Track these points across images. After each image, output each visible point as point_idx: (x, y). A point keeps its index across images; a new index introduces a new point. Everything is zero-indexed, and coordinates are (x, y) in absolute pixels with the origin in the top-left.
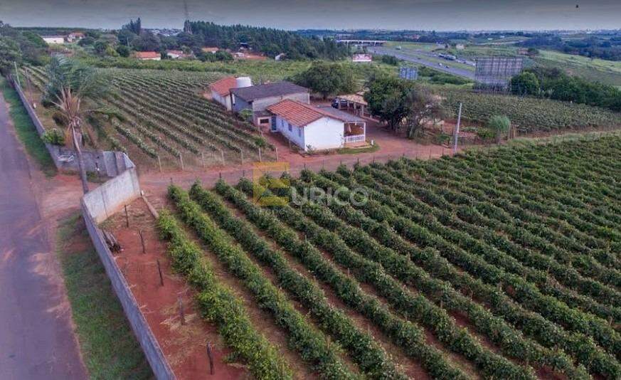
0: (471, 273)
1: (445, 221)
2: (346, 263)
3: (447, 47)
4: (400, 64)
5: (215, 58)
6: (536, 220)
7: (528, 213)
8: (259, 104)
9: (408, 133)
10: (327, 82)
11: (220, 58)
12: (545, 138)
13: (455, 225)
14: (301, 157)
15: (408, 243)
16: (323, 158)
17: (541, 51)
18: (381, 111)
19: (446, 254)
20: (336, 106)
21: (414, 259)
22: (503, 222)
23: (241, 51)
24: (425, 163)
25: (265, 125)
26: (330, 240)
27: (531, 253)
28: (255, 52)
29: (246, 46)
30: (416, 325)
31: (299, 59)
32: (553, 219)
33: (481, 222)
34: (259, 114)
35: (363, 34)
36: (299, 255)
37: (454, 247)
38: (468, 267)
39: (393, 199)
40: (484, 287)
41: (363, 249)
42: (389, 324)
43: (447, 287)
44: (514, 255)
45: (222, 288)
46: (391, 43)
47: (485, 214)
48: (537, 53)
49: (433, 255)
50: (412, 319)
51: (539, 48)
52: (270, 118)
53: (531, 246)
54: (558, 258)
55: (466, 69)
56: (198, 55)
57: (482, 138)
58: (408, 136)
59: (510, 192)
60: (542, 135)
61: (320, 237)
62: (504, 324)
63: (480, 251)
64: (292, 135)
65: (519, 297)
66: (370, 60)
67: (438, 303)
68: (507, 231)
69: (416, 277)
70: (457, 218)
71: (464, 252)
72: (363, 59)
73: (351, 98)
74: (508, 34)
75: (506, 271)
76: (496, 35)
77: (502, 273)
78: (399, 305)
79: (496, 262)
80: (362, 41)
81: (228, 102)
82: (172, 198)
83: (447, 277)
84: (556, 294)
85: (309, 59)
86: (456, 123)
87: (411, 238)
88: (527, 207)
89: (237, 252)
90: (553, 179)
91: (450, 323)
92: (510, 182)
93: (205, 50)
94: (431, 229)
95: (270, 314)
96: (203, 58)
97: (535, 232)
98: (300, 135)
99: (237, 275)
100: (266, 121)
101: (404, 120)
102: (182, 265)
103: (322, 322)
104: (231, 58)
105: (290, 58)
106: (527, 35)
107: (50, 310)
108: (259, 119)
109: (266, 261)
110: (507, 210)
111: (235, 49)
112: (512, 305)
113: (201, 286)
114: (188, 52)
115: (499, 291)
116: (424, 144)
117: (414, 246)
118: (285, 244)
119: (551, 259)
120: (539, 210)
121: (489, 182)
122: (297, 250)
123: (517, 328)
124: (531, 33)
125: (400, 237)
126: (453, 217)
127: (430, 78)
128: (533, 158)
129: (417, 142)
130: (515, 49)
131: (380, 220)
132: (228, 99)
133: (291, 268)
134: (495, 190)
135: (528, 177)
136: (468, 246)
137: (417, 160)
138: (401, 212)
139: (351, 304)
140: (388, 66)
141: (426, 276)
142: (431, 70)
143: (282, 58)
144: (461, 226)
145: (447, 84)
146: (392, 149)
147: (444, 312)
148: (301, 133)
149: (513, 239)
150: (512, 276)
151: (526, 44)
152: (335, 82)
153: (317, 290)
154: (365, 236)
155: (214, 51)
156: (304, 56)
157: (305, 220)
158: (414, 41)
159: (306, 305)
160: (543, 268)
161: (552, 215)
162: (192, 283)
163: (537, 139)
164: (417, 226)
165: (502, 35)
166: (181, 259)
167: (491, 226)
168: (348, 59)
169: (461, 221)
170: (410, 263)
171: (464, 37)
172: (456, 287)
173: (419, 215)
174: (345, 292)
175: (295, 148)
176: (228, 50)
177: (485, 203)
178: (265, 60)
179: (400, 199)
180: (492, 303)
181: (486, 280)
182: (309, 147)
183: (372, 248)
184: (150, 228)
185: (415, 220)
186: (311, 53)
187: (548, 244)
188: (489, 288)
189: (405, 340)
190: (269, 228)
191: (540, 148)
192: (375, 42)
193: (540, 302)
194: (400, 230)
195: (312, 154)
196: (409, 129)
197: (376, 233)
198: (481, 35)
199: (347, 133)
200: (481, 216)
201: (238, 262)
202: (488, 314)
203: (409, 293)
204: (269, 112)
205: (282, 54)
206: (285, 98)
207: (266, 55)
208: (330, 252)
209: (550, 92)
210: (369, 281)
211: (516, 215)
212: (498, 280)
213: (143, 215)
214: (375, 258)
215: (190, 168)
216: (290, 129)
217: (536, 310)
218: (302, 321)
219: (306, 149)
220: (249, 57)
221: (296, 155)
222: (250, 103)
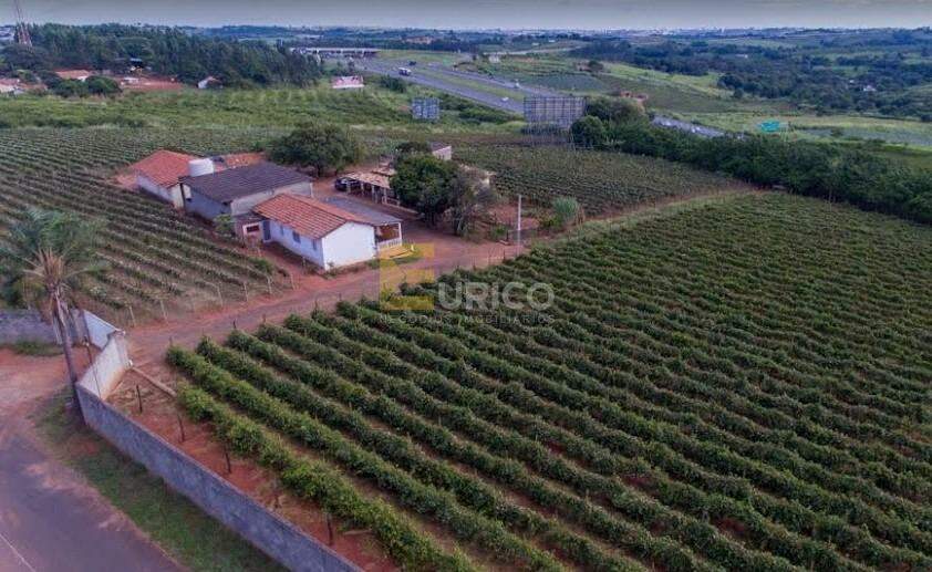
0: (559, 402)
1: (522, 348)
2: (432, 414)
3: (474, 58)
4: (409, 89)
5: (86, 90)
6: (615, 334)
7: (606, 326)
8: (241, 204)
9: (455, 228)
10: (324, 153)
11: (96, 89)
12: (619, 218)
13: (534, 352)
15: (490, 380)
17: (607, 65)
19: (531, 386)
20: (343, 189)
21: (499, 397)
22: (582, 340)
23: (133, 74)
24: (486, 273)
25: (254, 233)
26: (407, 389)
27: (612, 372)
28: (158, 76)
29: (139, 65)
30: (516, 461)
31: (242, 86)
32: (631, 331)
33: (559, 345)
34: (243, 219)
36: (376, 413)
37: (537, 376)
38: (553, 396)
39: (461, 329)
40: (571, 413)
41: (444, 394)
42: (492, 465)
43: (538, 419)
44: (597, 378)
45: (308, 464)
46: (389, 52)
47: (563, 334)
48: (601, 68)
49: (518, 390)
50: (511, 456)
51: (603, 59)
52: (260, 224)
53: (611, 364)
54: (636, 373)
56: (51, 86)
57: (546, 228)
58: (455, 232)
59: (586, 302)
60: (614, 215)
61: (392, 389)
62: (593, 445)
63: (562, 377)
65: (604, 418)
66: (362, 85)
67: (533, 438)
68: (587, 351)
69: (506, 415)
70: (534, 343)
71: (548, 380)
72: (349, 84)
74: (559, 37)
75: (590, 394)
76: (544, 40)
77: (586, 396)
78: (497, 446)
79: (579, 386)
80: (342, 50)
81: (176, 196)
82: (176, 362)
83: (535, 410)
84: (636, 410)
85: (259, 85)
87: (491, 373)
88: (604, 319)
89: (306, 421)
90: (629, 279)
91: (546, 454)
92: (586, 290)
93: (65, 75)
94: (510, 359)
95: (370, 479)
97: (613, 348)
98: (315, 248)
99: (317, 446)
100: (256, 228)
102: (246, 447)
103: (425, 476)
104: (116, 88)
105: (225, 85)
106: (585, 39)
107: (103, 525)
108: (245, 227)
109: (342, 425)
110: (584, 325)
111: (121, 69)
112: (599, 427)
113: (280, 465)
114: (29, 80)
115: (586, 416)
116: (477, 242)
117: (497, 383)
118: (357, 402)
119: (631, 376)
120: (617, 323)
121: (562, 293)
122: (373, 408)
123: (604, 447)
124: (590, 35)
125: (481, 376)
126: (531, 343)
128: (607, 252)
129: (469, 240)
130: (570, 61)
131: (454, 358)
132: (176, 191)
133: (372, 427)
134: (569, 302)
135: (602, 279)
136: (551, 374)
137: (475, 269)
138: (473, 343)
139: (449, 454)
140: (390, 94)
141: (515, 413)
142: (458, 99)
143: (210, 86)
144: (540, 351)
145: (483, 124)
147: (538, 444)
149: (593, 359)
150: (596, 399)
151: (585, 53)
152: (336, 153)
153: (411, 447)
154: (443, 378)
155: (83, 77)
156: (249, 81)
157: (369, 370)
158: (423, 47)
159: (405, 463)
160: (622, 385)
161: (630, 326)
162: (265, 464)
163: (609, 221)
164: (495, 359)
165: (552, 38)
166: (240, 440)
167: (570, 347)
168: (324, 83)
169: (539, 346)
170: (498, 402)
171: (498, 40)
172: (545, 418)
173: (495, 346)
174: (439, 442)
175: (312, 268)
176: (106, 72)
177: (561, 320)
179: (468, 327)
180: (581, 428)
181: (573, 407)
182: (331, 265)
183: (453, 392)
184: (171, 409)
185: (491, 351)
186: (262, 77)
187: (627, 360)
188: (577, 414)
189: (508, 476)
190: (330, 385)
191: (613, 235)
192: (364, 50)
193: (622, 420)
194: (477, 364)
195: (336, 273)
196: (456, 223)
197: (453, 374)
198: (522, 38)
199: (378, 239)
200: (559, 336)
201: (313, 432)
202: (579, 439)
203: (503, 433)
204: (257, 215)
205: (211, 78)
207: (180, 79)
208: (409, 403)
209: (620, 142)
210: (461, 428)
211: (597, 330)
212: (584, 405)
213: (151, 393)
214: (458, 402)
216: (296, 237)
217: (620, 427)
218: (408, 479)
219: (327, 268)
220: (149, 84)
222: (227, 204)
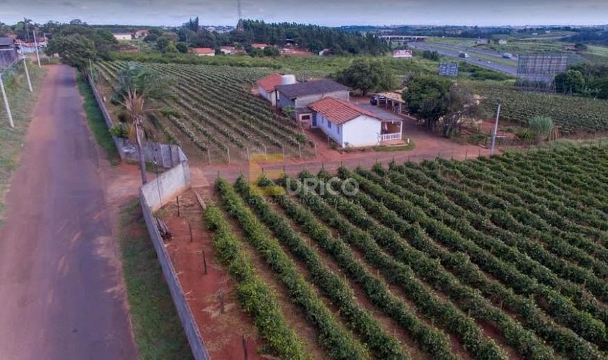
0: (502, 281)
1: (478, 225)
2: (377, 264)
3: (489, 42)
4: (441, 59)
5: (263, 53)
6: (575, 230)
7: (566, 221)
8: (301, 101)
9: (445, 132)
10: (367, 80)
11: (268, 53)
12: (590, 140)
13: (488, 231)
14: (338, 154)
15: (439, 246)
16: (359, 155)
17: (590, 47)
18: (419, 110)
19: (476, 260)
20: (374, 103)
21: (443, 263)
22: (539, 229)
23: (288, 47)
24: (461, 163)
25: (306, 121)
26: (363, 238)
27: (567, 264)
28: (300, 48)
29: (292, 42)
30: (442, 332)
31: (342, 54)
32: (594, 230)
33: (515, 229)
34: (301, 110)
35: (404, 30)
36: (332, 253)
37: (486, 253)
38: (499, 275)
39: (426, 200)
40: (515, 297)
41: (394, 250)
42: (416, 329)
43: (477, 294)
44: (548, 266)
45: (259, 281)
46: (432, 39)
47: (520, 220)
48: (585, 49)
49: (463, 261)
50: (439, 324)
51: (587, 43)
52: (311, 115)
53: (567, 257)
54: (597, 271)
55: (507, 65)
56: (248, 51)
57: (521, 139)
58: (444, 135)
59: (548, 198)
60: (585, 137)
61: (352, 236)
62: (534, 338)
63: (512, 258)
64: (331, 132)
65: (553, 310)
66: (411, 56)
67: (466, 311)
68: (542, 239)
69: (445, 283)
70: (490, 223)
71: (496, 259)
72: (403, 55)
73: (390, 95)
74: (554, 29)
75: (539, 282)
76: (541, 30)
77: (535, 283)
78: (427, 310)
79: (529, 271)
80: (404, 37)
81: (273, 98)
82: (218, 189)
83: (476, 284)
84: (592, 311)
85: (351, 54)
86: (495, 122)
87: (443, 242)
88: (566, 215)
89: (275, 245)
90: (596, 185)
91: (477, 333)
92: (549, 187)
93: (255, 46)
94: (463, 232)
95: (301, 309)
96: (252, 53)
97: (572, 242)
99: (273, 268)
100: (308, 117)
101: (441, 119)
102: (224, 255)
103: (350, 321)
104: (278, 54)
105: (333, 53)
106: (574, 30)
107: (109, 291)
108: (301, 116)
109: (300, 257)
110: (544, 216)
111: (282, 45)
112: (544, 318)
113: (240, 277)
114: (239, 47)
115: (531, 304)
116: (461, 143)
117: (445, 250)
118: (319, 240)
119: (589, 273)
120: (578, 219)
121: (526, 186)
122: (330, 247)
123: (548, 343)
124: (579, 28)
125: (431, 240)
126: (486, 221)
127: (471, 74)
128: (576, 161)
129: (454, 141)
130: (560, 44)
131: (412, 222)
132: (273, 95)
133: (324, 264)
134: (532, 195)
135: (569, 182)
136: (500, 253)
137: (452, 160)
138: (433, 214)
139: (379, 305)
140: (428, 62)
141: (455, 282)
142: (473, 65)
143: (325, 54)
144: (494, 231)
145: (487, 80)
146: (428, 148)
147: (472, 320)
148: (339, 131)
149: (549, 249)
150: (546, 288)
151: (573, 39)
152: (375, 80)
153: (347, 289)
154: (397, 237)
155: (263, 47)
156: (346, 52)
157: (339, 217)
158: (456, 36)
159: (336, 303)
160: (579, 281)
161: (595, 225)
162: (232, 273)
163: (580, 141)
164: (449, 229)
165: (548, 29)
166: (224, 250)
167: (526, 233)
168: (389, 54)
169: (495, 227)
170: (440, 268)
171: (507, 32)
172: (486, 295)
173: (452, 218)
174: (374, 292)
175: (333, 144)
176: (275, 46)
177: (520, 208)
178: (310, 55)
179: (433, 200)
180: (523, 315)
181: (518, 291)
182: (347, 144)
183: (402, 250)
184: (198, 218)
185: (447, 223)
186: (353, 49)
187: (586, 255)
188: (522, 299)
189: (431, 346)
190: (306, 223)
191: (583, 151)
192: (417, 37)
193: (575, 317)
194: (431, 231)
195: (349, 150)
196: (446, 128)
197: (408, 235)
198: (525, 30)
199: (383, 131)
200: (516, 222)
201: (274, 255)
202: (519, 326)
203: (438, 299)
204: (310, 109)
205: (326, 50)
206: (326, 95)
207: (310, 50)
208: (362, 251)
209: (597, 91)
210: (398, 283)
211: (556, 223)
212: (531, 292)
213: (192, 205)
214: (405, 260)
215: (235, 161)
216: (330, 125)
217: (570, 325)
218: (332, 320)
219: (344, 146)
220: (294, 52)
221: (333, 152)
222: (293, 100)
